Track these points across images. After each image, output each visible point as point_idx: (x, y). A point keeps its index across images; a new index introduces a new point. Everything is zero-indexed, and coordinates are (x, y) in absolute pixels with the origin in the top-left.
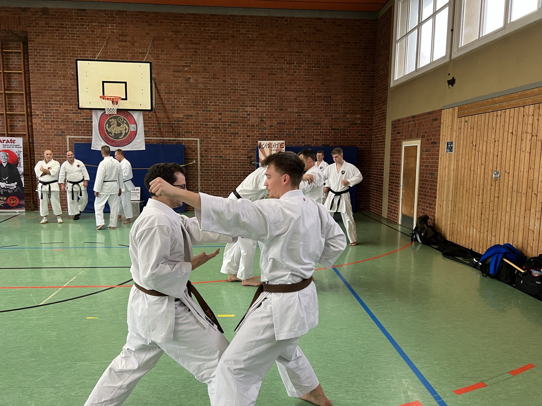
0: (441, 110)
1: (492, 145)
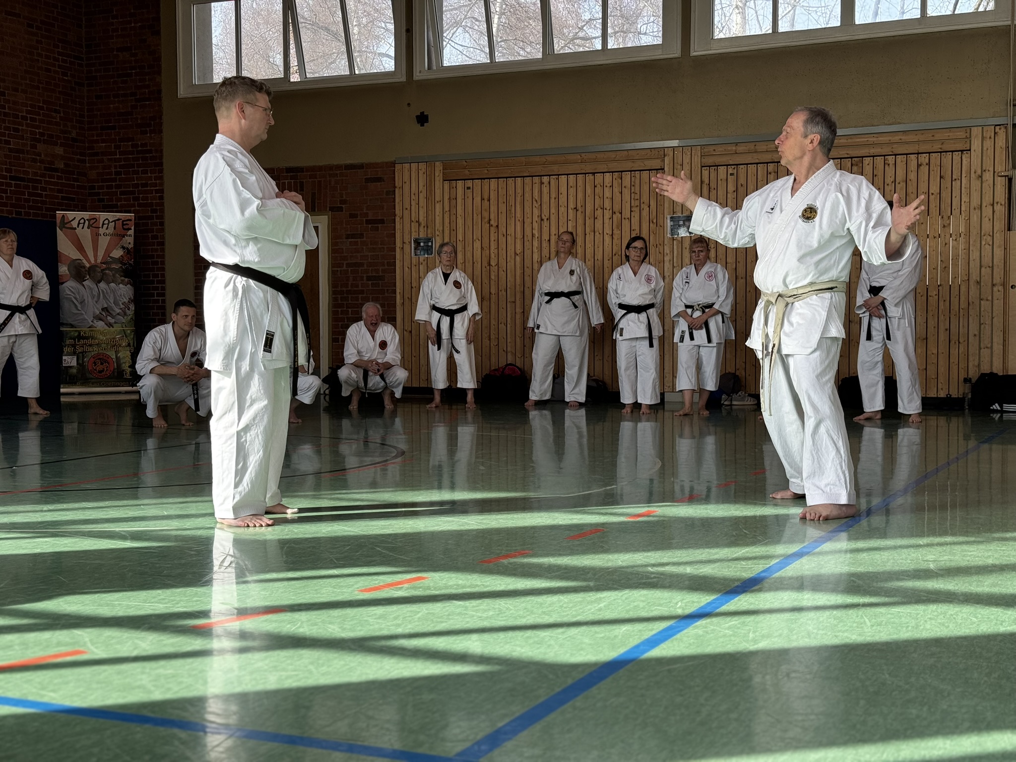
0: (393, 164)
1: (536, 225)
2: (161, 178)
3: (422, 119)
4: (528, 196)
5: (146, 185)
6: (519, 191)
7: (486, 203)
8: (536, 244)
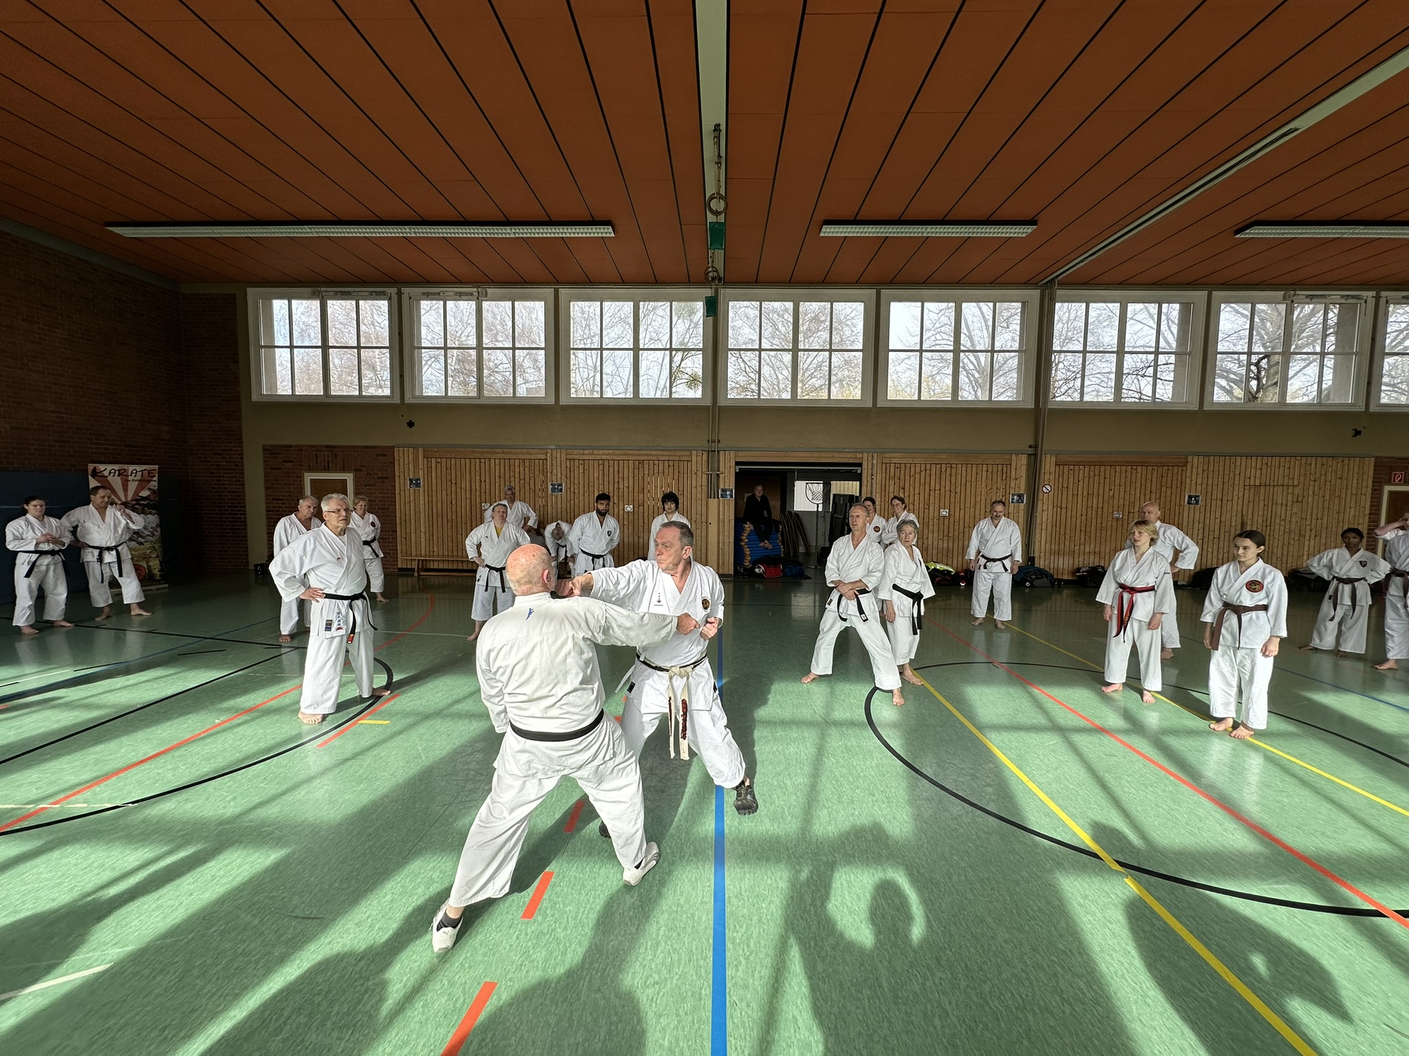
1: (477, 484)
2: (242, 447)
3: (411, 424)
4: (473, 468)
5: (231, 450)
6: (468, 465)
7: (449, 471)
8: (478, 493)
